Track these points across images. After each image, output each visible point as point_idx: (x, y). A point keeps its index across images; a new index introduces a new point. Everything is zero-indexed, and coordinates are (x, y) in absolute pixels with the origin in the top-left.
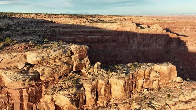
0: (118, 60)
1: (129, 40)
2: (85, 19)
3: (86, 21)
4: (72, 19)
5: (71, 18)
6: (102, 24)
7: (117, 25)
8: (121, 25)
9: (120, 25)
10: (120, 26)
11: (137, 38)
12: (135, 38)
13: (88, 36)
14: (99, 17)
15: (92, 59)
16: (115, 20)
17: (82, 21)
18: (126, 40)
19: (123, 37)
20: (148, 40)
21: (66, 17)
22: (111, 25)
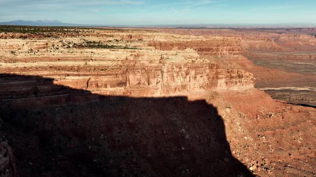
0: (131, 121)
1: (149, 80)
2: (57, 41)
3: (60, 44)
4: (27, 40)
5: (25, 38)
6: (94, 50)
7: (125, 52)
8: (133, 53)
9: (131, 53)
10: (131, 55)
11: (163, 75)
12: (160, 76)
13: (67, 77)
14: (84, 36)
15: (79, 124)
16: (117, 40)
17: (50, 45)
18: (143, 81)
19: (139, 76)
20: (182, 79)
21: (13, 37)
22: (112, 52)
